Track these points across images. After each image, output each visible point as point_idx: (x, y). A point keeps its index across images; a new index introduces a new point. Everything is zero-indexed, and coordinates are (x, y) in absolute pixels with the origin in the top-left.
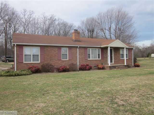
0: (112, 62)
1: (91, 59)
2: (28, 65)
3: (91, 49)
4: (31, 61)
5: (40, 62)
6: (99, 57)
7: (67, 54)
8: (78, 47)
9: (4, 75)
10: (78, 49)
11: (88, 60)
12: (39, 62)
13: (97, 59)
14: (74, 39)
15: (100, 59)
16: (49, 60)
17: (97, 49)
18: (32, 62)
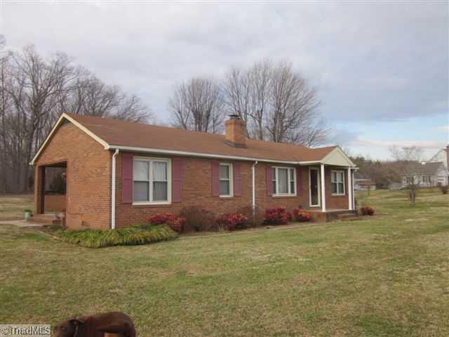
0: (317, 204)
1: (278, 194)
2: (145, 210)
3: (277, 168)
4: (148, 200)
5: (172, 202)
6: (292, 192)
7: (228, 181)
8: (255, 161)
9: (117, 242)
10: (253, 169)
11: (273, 198)
12: (169, 202)
13: (289, 194)
14: (233, 141)
15: (295, 194)
16: (193, 196)
17: (289, 169)
18: (151, 202)
